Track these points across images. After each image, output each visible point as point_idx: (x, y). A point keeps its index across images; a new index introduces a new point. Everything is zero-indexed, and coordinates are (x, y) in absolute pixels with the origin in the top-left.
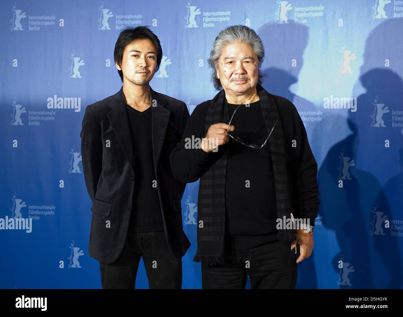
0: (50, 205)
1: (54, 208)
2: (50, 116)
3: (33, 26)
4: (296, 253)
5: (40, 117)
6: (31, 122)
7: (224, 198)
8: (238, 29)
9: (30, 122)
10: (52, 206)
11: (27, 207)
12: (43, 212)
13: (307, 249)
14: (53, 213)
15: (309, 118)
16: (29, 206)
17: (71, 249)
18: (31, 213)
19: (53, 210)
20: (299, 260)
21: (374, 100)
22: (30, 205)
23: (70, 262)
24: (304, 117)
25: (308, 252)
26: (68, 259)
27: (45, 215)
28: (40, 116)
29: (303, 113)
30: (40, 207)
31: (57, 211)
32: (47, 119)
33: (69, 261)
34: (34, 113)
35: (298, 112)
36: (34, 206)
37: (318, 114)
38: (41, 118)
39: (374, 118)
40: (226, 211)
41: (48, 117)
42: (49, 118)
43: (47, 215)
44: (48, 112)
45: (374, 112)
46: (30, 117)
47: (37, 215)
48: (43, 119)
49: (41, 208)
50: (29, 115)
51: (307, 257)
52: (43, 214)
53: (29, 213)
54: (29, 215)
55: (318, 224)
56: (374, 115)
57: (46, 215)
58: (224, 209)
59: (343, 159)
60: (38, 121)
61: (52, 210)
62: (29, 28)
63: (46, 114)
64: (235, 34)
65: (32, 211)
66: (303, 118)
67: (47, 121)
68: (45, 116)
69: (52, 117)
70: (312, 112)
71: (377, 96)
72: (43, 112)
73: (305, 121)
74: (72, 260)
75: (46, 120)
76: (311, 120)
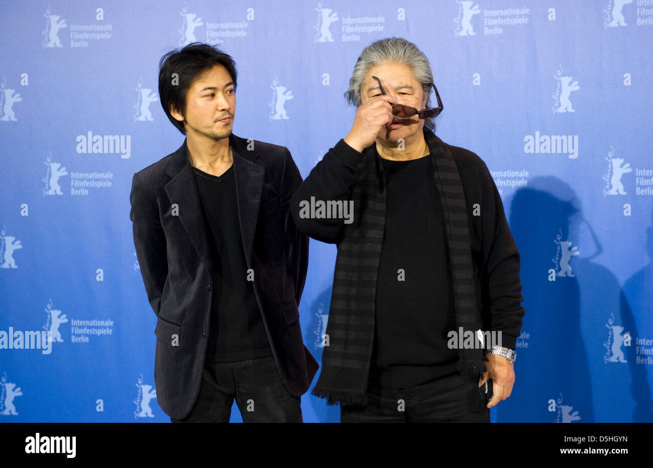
0: (105, 319)
1: (111, 323)
2: (105, 180)
3: (78, 40)
4: (486, 392)
5: (89, 182)
6: (75, 191)
7: (374, 304)
8: (388, 44)
9: (73, 190)
10: (107, 320)
11: (70, 322)
12: (94, 329)
13: (504, 387)
14: (110, 332)
15: (507, 181)
16: (72, 320)
17: (138, 387)
18: (75, 333)
19: (110, 327)
20: (492, 403)
21: (608, 153)
22: (74, 320)
23: (137, 408)
24: (500, 180)
25: (505, 391)
26: (133, 403)
27: (97, 335)
28: (89, 180)
29: (498, 174)
30: (90, 322)
31: (117, 328)
32: (99, 185)
33: (135, 406)
34: (79, 176)
35: (491, 172)
36: (80, 320)
37: (522, 176)
38: (91, 183)
39: (607, 181)
40: (376, 324)
41: (101, 182)
42: (104, 184)
43: (101, 335)
44: (101, 174)
45: (608, 172)
46: (74, 182)
47: (84, 334)
48: (93, 185)
49: (91, 324)
50: (72, 179)
51: (504, 398)
52: (94, 333)
53: (72, 333)
54: (72, 335)
55: (522, 346)
56: (607, 176)
57: (99, 335)
58: (373, 319)
59: (560, 245)
60: (86, 188)
61: (108, 327)
62: (72, 44)
63: (99, 178)
64: (383, 50)
65: (77, 329)
66: (498, 181)
67: (100, 187)
68: (97, 180)
69: (107, 181)
70: (512, 172)
71: (612, 147)
72: (94, 174)
73: (501, 185)
74: (140, 406)
75: (98, 187)
76: (510, 185)
